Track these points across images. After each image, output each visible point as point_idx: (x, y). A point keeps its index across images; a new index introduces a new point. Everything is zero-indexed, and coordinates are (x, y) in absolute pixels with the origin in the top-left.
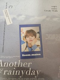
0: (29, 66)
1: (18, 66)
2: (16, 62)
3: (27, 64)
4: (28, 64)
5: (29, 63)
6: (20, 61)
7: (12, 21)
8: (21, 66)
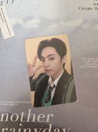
0: (48, 121)
1: (28, 121)
2: (23, 113)
3: (44, 116)
4: (46, 117)
5: (49, 116)
6: (30, 110)
7: (14, 31)
8: (33, 121)
